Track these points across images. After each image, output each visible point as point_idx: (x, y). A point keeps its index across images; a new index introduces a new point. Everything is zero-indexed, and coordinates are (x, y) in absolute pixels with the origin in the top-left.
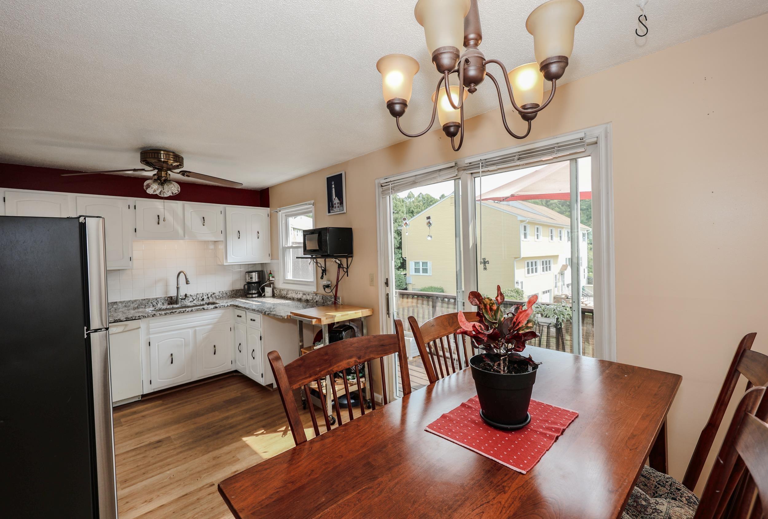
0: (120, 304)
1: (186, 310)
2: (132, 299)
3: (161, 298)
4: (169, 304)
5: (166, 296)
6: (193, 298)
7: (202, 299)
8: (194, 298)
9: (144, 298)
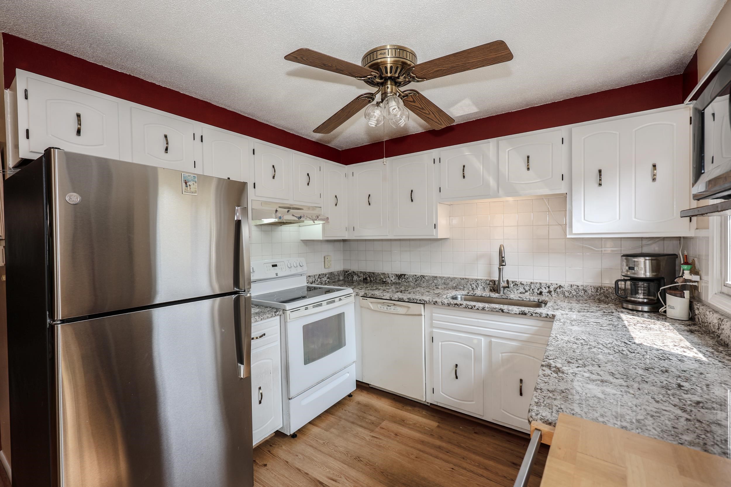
0: (440, 280)
1: (475, 306)
2: (452, 276)
3: (482, 280)
4: (491, 290)
5: (489, 279)
6: (525, 288)
7: (539, 292)
8: (527, 288)
9: (464, 277)
